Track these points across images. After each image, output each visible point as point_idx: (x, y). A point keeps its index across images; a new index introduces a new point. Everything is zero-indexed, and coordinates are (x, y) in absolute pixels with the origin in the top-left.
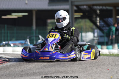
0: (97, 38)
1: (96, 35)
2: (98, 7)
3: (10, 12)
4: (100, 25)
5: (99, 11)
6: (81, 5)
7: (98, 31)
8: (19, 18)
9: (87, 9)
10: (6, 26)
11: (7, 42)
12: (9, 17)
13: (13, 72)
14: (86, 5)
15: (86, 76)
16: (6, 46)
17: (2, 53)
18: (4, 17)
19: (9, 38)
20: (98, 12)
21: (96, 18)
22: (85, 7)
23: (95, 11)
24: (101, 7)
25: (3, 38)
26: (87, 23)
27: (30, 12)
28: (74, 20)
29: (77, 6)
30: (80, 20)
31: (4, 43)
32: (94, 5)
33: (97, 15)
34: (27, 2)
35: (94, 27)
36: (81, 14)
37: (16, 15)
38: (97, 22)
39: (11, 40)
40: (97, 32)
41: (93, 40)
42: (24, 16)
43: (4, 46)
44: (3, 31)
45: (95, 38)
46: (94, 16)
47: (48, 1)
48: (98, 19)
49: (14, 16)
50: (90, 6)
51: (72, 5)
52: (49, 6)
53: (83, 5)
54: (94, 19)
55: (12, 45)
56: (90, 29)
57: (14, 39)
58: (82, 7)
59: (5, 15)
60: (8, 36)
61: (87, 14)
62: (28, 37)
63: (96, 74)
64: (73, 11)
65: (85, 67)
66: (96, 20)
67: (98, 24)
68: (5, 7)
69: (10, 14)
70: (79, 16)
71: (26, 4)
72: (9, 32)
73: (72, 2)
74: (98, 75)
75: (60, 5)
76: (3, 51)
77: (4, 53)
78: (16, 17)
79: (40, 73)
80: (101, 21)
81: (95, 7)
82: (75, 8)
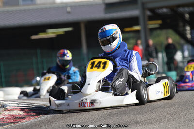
1: (186, 54)
2: (187, 9)
3: (43, 28)
4: (191, 38)
5: (189, 14)
6: (158, 8)
7: (190, 47)
8: (59, 36)
9: (169, 13)
10: (39, 51)
12: (42, 36)
14: (166, 7)
18: (34, 37)
20: (187, 16)
21: (184, 26)
22: (165, 10)
23: (182, 15)
24: (191, 9)
25: (35, 72)
27: (75, 25)
29: (152, 10)
30: (158, 32)
31: (38, 79)
32: (179, 6)
33: (186, 22)
34: (69, 9)
35: (182, 41)
37: (53, 33)
38: (186, 34)
40: (188, 50)
42: (66, 32)
43: (38, 84)
44: (34, 60)
46: (181, 24)
48: (188, 28)
49: (51, 33)
50: (172, 8)
51: (144, 8)
52: (106, 13)
53: (162, 8)
54: (181, 29)
58: (160, 11)
59: (36, 34)
60: (43, 68)
61: (168, 21)
64: (147, 18)
65: (176, 110)
66: (185, 30)
67: (189, 36)
68: (34, 20)
69: (44, 31)
70: (157, 26)
71: (69, 13)
73: (143, 4)
78: (53, 35)
80: (193, 31)
81: (181, 9)
82: (149, 13)
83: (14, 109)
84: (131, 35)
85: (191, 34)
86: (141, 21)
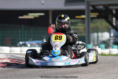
0: (113, 39)
1: (112, 35)
2: (114, 7)
3: (26, 12)
4: (116, 25)
6: (97, 5)
8: (35, 18)
9: (103, 9)
10: (23, 26)
11: (24, 43)
12: (25, 17)
13: (30, 72)
14: (102, 5)
15: (103, 77)
16: (23, 46)
17: (19, 53)
18: (20, 17)
19: (26, 38)
20: (114, 12)
21: (112, 18)
22: (101, 7)
23: (111, 11)
24: (117, 7)
25: (20, 39)
26: (103, 23)
27: (46, 12)
28: (90, 20)
29: (93, 6)
30: (96, 20)
31: (21, 43)
32: (110, 5)
33: (113, 15)
34: (43, 2)
35: (110, 27)
36: (97, 14)
38: (113, 22)
39: (27, 40)
40: (113, 32)
41: (109, 40)
42: (40, 16)
43: (21, 46)
44: (20, 31)
45: (111, 38)
46: (110, 16)
47: (64, 1)
48: (114, 19)
49: (31, 16)
50: (106, 6)
51: (88, 5)
52: (65, 6)
53: (99, 5)
54: (110, 19)
55: (29, 45)
56: (106, 29)
57: (31, 39)
58: (98, 7)
59: (22, 15)
60: (24, 37)
61: (103, 14)
62: (45, 37)
63: (113, 74)
64: (90, 11)
66: (112, 20)
67: (114, 24)
68: (22, 7)
69: (27, 14)
70: (95, 16)
71: (43, 4)
72: (26, 32)
73: (88, 2)
74: (115, 75)
75: (76, 5)
76: (21, 51)
77: (21, 53)
78: (32, 17)
79: (57, 73)
80: (117, 21)
81: (111, 7)
82: (91, 8)
83: (4, 59)
84: (80, 20)
85: (116, 22)
86: (86, 12)
